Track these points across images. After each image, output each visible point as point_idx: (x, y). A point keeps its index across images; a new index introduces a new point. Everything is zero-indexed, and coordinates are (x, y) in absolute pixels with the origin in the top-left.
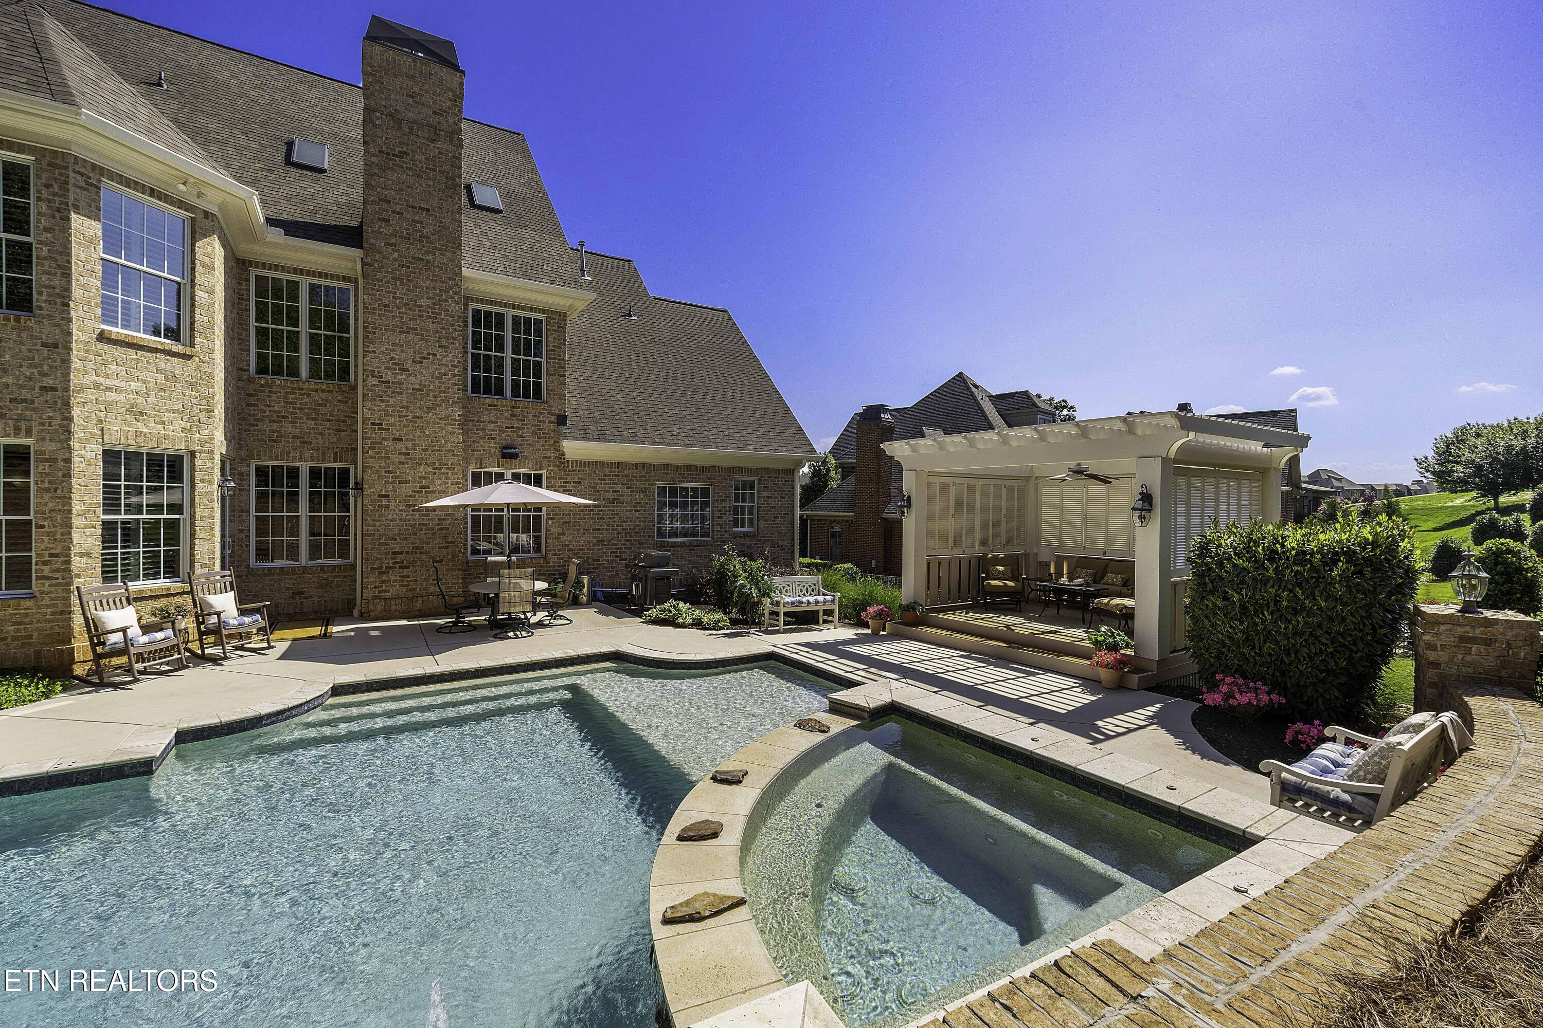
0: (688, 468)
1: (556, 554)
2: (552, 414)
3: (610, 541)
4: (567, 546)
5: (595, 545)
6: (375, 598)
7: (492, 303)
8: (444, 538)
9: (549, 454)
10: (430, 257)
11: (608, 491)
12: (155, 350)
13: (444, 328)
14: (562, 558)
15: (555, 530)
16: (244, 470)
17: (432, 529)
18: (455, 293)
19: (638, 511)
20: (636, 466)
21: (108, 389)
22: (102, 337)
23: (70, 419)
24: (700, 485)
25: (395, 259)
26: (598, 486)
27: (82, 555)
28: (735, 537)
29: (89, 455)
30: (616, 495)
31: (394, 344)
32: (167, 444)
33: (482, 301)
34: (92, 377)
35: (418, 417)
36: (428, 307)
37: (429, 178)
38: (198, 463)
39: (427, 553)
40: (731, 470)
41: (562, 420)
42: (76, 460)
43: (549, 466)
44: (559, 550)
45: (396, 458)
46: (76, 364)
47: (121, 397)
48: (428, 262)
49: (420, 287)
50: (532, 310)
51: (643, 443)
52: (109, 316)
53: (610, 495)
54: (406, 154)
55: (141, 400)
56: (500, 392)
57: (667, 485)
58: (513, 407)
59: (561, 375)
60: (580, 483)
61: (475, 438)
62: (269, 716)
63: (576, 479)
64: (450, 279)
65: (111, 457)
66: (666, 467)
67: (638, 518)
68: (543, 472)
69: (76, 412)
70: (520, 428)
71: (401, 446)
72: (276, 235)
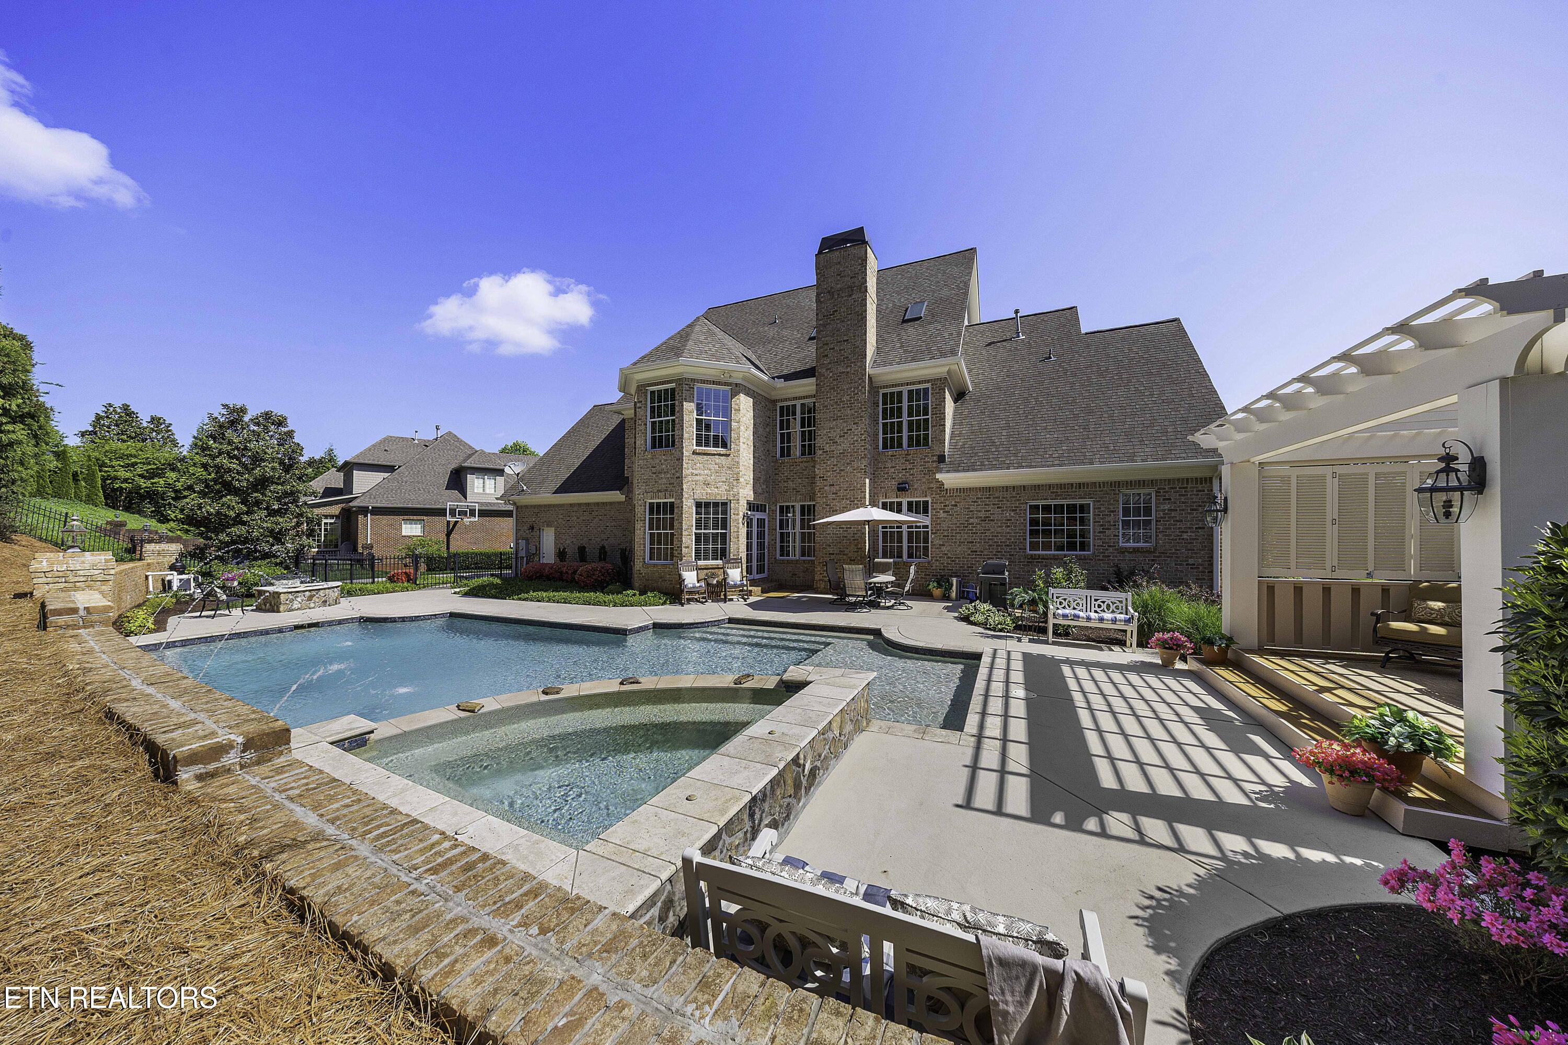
0: (1061, 486)
1: (937, 560)
2: (934, 456)
3: (982, 552)
4: (946, 554)
5: (969, 555)
6: (820, 580)
7: (893, 386)
8: (856, 545)
9: (932, 485)
10: (849, 369)
11: (980, 511)
12: (714, 455)
13: (856, 412)
14: (943, 564)
15: (937, 542)
16: (774, 508)
17: (849, 540)
18: (862, 387)
19: (1009, 526)
20: (1006, 488)
21: (696, 475)
22: (694, 453)
23: (682, 489)
24: (1078, 502)
25: (831, 377)
26: (971, 507)
27: (686, 547)
28: (1123, 553)
29: (689, 504)
30: (988, 514)
31: (830, 428)
32: (718, 497)
33: (887, 387)
34: (691, 470)
35: (842, 470)
36: (847, 401)
37: (848, 320)
38: (732, 505)
39: (846, 555)
40: (1116, 485)
41: (942, 459)
42: (684, 506)
43: (932, 494)
44: (940, 557)
45: (831, 496)
46: (685, 466)
47: (701, 478)
48: (848, 372)
49: (844, 390)
50: (920, 383)
51: (1008, 468)
52: (699, 444)
53: (982, 514)
54: (836, 311)
55: (709, 478)
56: (900, 445)
57: (1041, 503)
58: (906, 455)
59: (942, 425)
60: (956, 505)
61: (882, 479)
62: (687, 624)
63: (953, 503)
64: (859, 379)
65: (698, 505)
66: (1037, 487)
67: (1008, 533)
68: (928, 499)
69: (684, 486)
70: (911, 469)
71: (833, 489)
72: (780, 383)
